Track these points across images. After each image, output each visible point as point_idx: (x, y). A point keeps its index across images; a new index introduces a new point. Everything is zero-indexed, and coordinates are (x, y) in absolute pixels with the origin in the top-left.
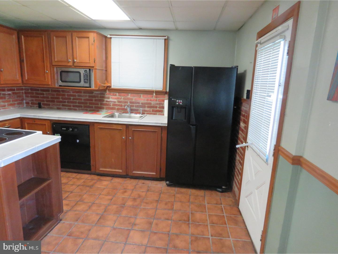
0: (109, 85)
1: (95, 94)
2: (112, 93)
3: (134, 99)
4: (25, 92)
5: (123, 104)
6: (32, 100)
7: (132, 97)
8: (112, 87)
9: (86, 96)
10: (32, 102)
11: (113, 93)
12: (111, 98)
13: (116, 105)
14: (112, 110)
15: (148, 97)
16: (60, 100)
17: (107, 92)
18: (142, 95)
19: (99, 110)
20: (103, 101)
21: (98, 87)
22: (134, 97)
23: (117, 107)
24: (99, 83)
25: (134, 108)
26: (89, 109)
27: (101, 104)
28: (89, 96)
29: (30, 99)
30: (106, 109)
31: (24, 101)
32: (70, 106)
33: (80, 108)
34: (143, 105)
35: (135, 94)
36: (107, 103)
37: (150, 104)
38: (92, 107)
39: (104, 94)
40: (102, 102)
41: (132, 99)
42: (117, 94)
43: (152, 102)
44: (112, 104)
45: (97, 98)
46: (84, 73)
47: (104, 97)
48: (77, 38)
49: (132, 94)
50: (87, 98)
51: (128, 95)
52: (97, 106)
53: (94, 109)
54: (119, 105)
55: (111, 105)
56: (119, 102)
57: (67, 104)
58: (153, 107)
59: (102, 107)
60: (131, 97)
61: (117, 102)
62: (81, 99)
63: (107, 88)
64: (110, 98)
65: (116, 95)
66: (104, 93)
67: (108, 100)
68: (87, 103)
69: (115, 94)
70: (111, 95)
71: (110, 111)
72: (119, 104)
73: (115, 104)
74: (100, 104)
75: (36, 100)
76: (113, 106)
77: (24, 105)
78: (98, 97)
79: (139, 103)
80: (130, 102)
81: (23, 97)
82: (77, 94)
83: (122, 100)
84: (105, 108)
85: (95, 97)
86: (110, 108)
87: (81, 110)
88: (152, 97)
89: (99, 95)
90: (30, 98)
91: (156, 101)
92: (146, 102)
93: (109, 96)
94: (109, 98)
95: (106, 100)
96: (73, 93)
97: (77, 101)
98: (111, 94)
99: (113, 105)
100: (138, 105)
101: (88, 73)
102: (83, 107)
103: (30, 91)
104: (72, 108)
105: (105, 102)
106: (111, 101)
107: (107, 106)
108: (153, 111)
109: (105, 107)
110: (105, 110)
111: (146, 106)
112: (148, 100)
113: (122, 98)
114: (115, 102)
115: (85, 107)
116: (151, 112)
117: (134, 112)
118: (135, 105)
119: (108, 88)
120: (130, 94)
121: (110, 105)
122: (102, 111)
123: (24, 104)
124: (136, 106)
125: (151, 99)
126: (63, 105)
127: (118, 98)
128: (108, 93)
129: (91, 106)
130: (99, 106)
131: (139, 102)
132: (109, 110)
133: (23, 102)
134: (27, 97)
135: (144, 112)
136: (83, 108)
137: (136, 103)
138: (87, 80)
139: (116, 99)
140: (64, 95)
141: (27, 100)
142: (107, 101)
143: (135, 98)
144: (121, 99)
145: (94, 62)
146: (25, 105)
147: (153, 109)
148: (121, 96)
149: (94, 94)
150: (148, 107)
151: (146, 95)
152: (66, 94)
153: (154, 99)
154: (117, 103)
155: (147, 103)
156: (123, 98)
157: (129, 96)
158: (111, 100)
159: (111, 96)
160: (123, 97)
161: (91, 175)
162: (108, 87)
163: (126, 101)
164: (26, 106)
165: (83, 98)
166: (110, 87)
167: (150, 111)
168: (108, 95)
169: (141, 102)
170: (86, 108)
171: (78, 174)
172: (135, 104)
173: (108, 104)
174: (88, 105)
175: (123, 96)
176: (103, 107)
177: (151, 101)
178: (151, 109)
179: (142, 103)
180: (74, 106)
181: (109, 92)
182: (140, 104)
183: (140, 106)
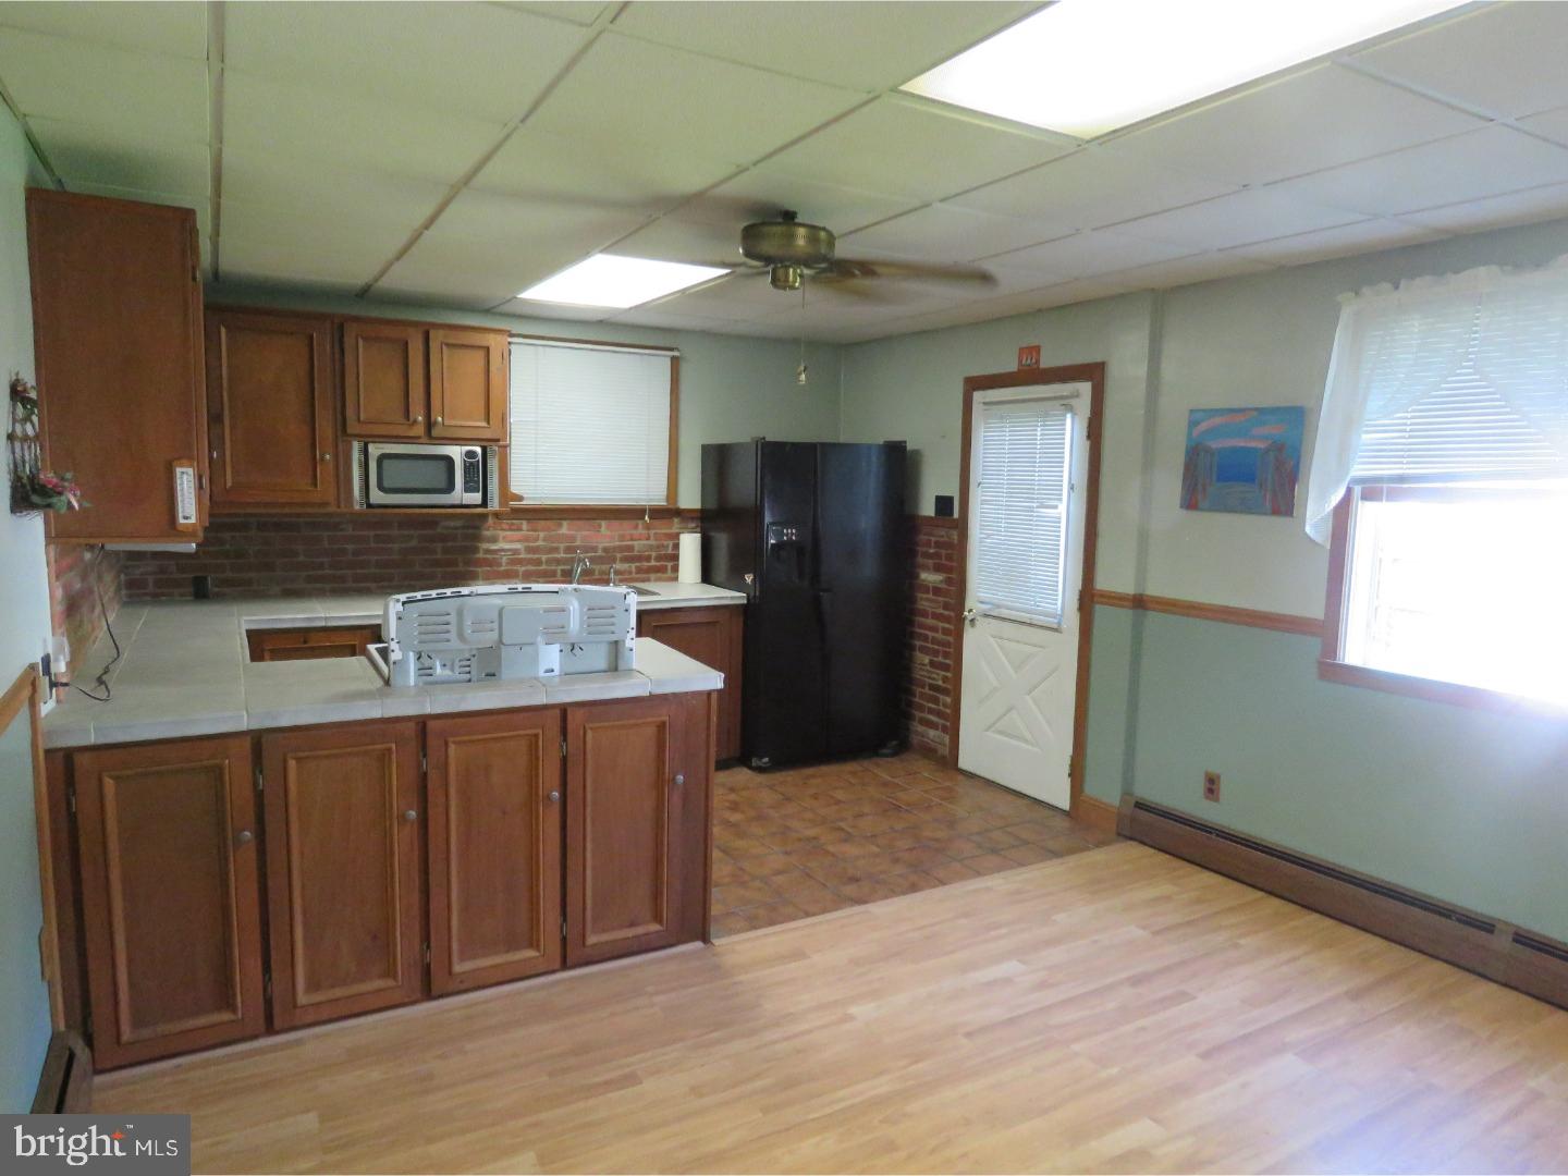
1: (447, 528)
2: (507, 523)
3: (578, 538)
5: (544, 557)
6: (161, 572)
7: (573, 532)
9: (409, 538)
10: (161, 576)
11: (509, 522)
12: (504, 538)
13: (520, 562)
15: (626, 527)
16: (296, 560)
17: (491, 519)
18: (603, 523)
20: (476, 550)
22: (581, 530)
23: (522, 569)
27: (468, 563)
28: (422, 539)
29: (146, 565)
30: (486, 578)
34: (608, 556)
35: (584, 521)
36: (490, 556)
37: (630, 548)
38: (432, 576)
39: (479, 527)
40: (471, 556)
41: (573, 538)
42: (525, 525)
43: (635, 543)
44: (504, 558)
45: (450, 544)
46: (465, 461)
47: (478, 538)
49: (575, 522)
50: (414, 543)
51: (560, 526)
52: (449, 569)
54: (531, 559)
55: (504, 564)
56: (529, 550)
57: (327, 571)
58: (639, 558)
59: (469, 570)
60: (568, 533)
61: (523, 551)
62: (390, 551)
64: (501, 538)
65: (520, 529)
66: (478, 524)
67: (494, 547)
68: (411, 564)
69: (518, 526)
70: (502, 530)
72: (530, 556)
73: (517, 558)
74: (461, 564)
76: (508, 567)
77: (122, 594)
78: (453, 538)
79: (594, 549)
80: (567, 550)
82: (372, 533)
83: (540, 543)
84: (480, 575)
85: (443, 538)
86: (498, 572)
88: (636, 527)
89: (460, 532)
90: (151, 562)
91: (648, 539)
92: (618, 543)
93: (495, 532)
94: (494, 540)
95: (485, 546)
97: (374, 558)
98: (504, 526)
99: (513, 562)
100: (594, 557)
101: (479, 460)
104: (351, 584)
105: (481, 555)
106: (503, 550)
107: (489, 569)
108: (639, 571)
109: (480, 570)
111: (619, 555)
112: (622, 538)
113: (538, 535)
114: (515, 552)
115: (403, 577)
116: (634, 575)
120: (565, 523)
121: (500, 565)
123: (121, 589)
125: (631, 535)
126: (310, 579)
127: (526, 539)
128: (494, 523)
129: (428, 570)
130: (461, 568)
131: (594, 544)
136: (396, 582)
137: (586, 549)
139: (518, 541)
140: (317, 540)
142: (488, 551)
143: (584, 533)
144: (537, 539)
146: (124, 592)
147: (638, 564)
148: (537, 531)
149: (439, 530)
150: (626, 560)
151: (616, 523)
153: (641, 534)
154: (523, 555)
155: (621, 549)
156: (545, 536)
157: (565, 529)
158: (501, 545)
159: (502, 534)
160: (542, 534)
163: (554, 545)
164: (130, 596)
165: (396, 546)
167: (630, 573)
168: (491, 530)
169: (601, 546)
170: (406, 583)
172: (581, 553)
173: (493, 559)
174: (417, 568)
175: (542, 531)
176: (473, 570)
177: (632, 540)
178: (633, 566)
179: (605, 550)
180: (357, 579)
181: (495, 520)
182: (600, 553)
183: (600, 557)
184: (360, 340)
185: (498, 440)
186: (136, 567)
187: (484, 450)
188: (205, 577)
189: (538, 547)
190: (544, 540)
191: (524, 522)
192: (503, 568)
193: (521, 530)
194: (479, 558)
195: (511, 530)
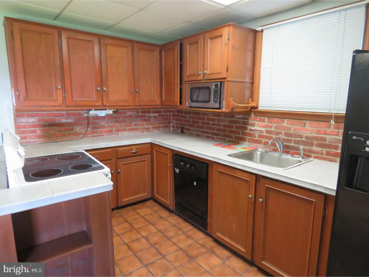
0: (254, 104)
1: (237, 118)
2: (259, 118)
3: (292, 129)
4: (172, 114)
5: (274, 137)
7: (289, 126)
8: (260, 108)
9: (226, 121)
10: (177, 125)
11: (260, 117)
12: (258, 124)
13: (263, 137)
14: (256, 144)
15: (322, 126)
16: (199, 125)
17: (253, 115)
18: (308, 122)
19: (241, 142)
20: (246, 129)
21: (230, 108)
22: (293, 125)
23: (264, 140)
24: (233, 102)
25: (292, 144)
26: (227, 139)
27: (243, 134)
28: (230, 122)
29: (175, 122)
30: (249, 142)
31: (171, 124)
32: (208, 133)
33: (218, 137)
34: (309, 142)
35: (295, 120)
36: (251, 132)
37: (325, 139)
38: (231, 137)
39: (248, 119)
40: (244, 131)
41: (289, 129)
42: (266, 119)
43: (328, 137)
44: (257, 134)
45: (238, 125)
46: (214, 89)
47: (247, 123)
48: (209, 40)
49: (290, 120)
50: (227, 123)
51: (283, 121)
52: (237, 135)
53: (233, 139)
54: (268, 136)
55: (257, 137)
56: (268, 132)
57: (205, 130)
58: (329, 146)
59: (243, 137)
60: (287, 125)
61: (265, 132)
62: (220, 125)
63: (250, 109)
64: (256, 125)
65: (264, 121)
66: (247, 117)
67: (253, 128)
68: (225, 131)
69: (263, 119)
70: (257, 121)
71: (253, 145)
72: (268, 135)
73: (262, 135)
74: (241, 134)
75: (180, 124)
76: (258, 139)
77: (170, 129)
78: (239, 122)
79: (301, 136)
80: (286, 134)
81: (171, 120)
82: (216, 118)
83: (273, 129)
84: (247, 140)
85: (235, 122)
86: (254, 140)
87: (219, 140)
88: (329, 126)
89: (242, 120)
90: (176, 121)
91: (337, 135)
92: (315, 135)
93: (254, 122)
94: (253, 125)
95: (249, 127)
96: (212, 116)
97: (216, 127)
98: (258, 119)
99: (260, 136)
100: (298, 140)
101: (218, 89)
102: (221, 136)
103: (176, 113)
104: (210, 135)
105: (248, 131)
106: (256, 130)
107: (251, 138)
108: (328, 153)
109: (247, 137)
110: (247, 143)
111: (315, 142)
112: (318, 132)
113: (272, 125)
114: (262, 132)
115: (224, 136)
116: (324, 156)
117: (292, 151)
118: (294, 140)
119: (252, 110)
120: (286, 120)
121: (255, 137)
122: (243, 143)
123: (170, 127)
124: (295, 142)
125: (325, 131)
127: (267, 126)
128: (254, 117)
129: (230, 134)
130: (241, 136)
131: (300, 134)
132: (252, 143)
133: (170, 126)
134: (174, 119)
135: (310, 154)
136: (221, 137)
137: (296, 136)
138: (218, 98)
139: (263, 127)
140: (203, 119)
141: (174, 123)
142: (250, 130)
143: (295, 127)
144: (271, 127)
145: (227, 71)
146: (172, 128)
147: (328, 150)
148: (272, 123)
149: (235, 119)
150: (319, 145)
151: (316, 124)
152: (206, 117)
153: (333, 132)
154: (265, 134)
155: (317, 139)
156: (275, 126)
157: (285, 123)
158: (256, 128)
159: (257, 123)
160: (274, 125)
161: (207, 236)
162: (252, 108)
163: (279, 131)
164: (173, 130)
165: (222, 124)
166: (256, 108)
167: (322, 154)
168: (252, 120)
169: (305, 135)
170: (224, 138)
171: (194, 229)
172: (293, 138)
173: (253, 133)
174: (227, 133)
175: (274, 123)
176: (245, 137)
177: (325, 134)
178: (325, 150)
179: (307, 138)
180: (212, 134)
181: (255, 116)
182: (304, 139)
183: (304, 141)
184: (188, 45)
185: (225, 78)
186: (173, 122)
187: (221, 82)
188: (183, 127)
189: (272, 131)
190: (275, 128)
191: (266, 118)
192: (256, 139)
193: (265, 122)
194: (247, 132)
195: (260, 121)
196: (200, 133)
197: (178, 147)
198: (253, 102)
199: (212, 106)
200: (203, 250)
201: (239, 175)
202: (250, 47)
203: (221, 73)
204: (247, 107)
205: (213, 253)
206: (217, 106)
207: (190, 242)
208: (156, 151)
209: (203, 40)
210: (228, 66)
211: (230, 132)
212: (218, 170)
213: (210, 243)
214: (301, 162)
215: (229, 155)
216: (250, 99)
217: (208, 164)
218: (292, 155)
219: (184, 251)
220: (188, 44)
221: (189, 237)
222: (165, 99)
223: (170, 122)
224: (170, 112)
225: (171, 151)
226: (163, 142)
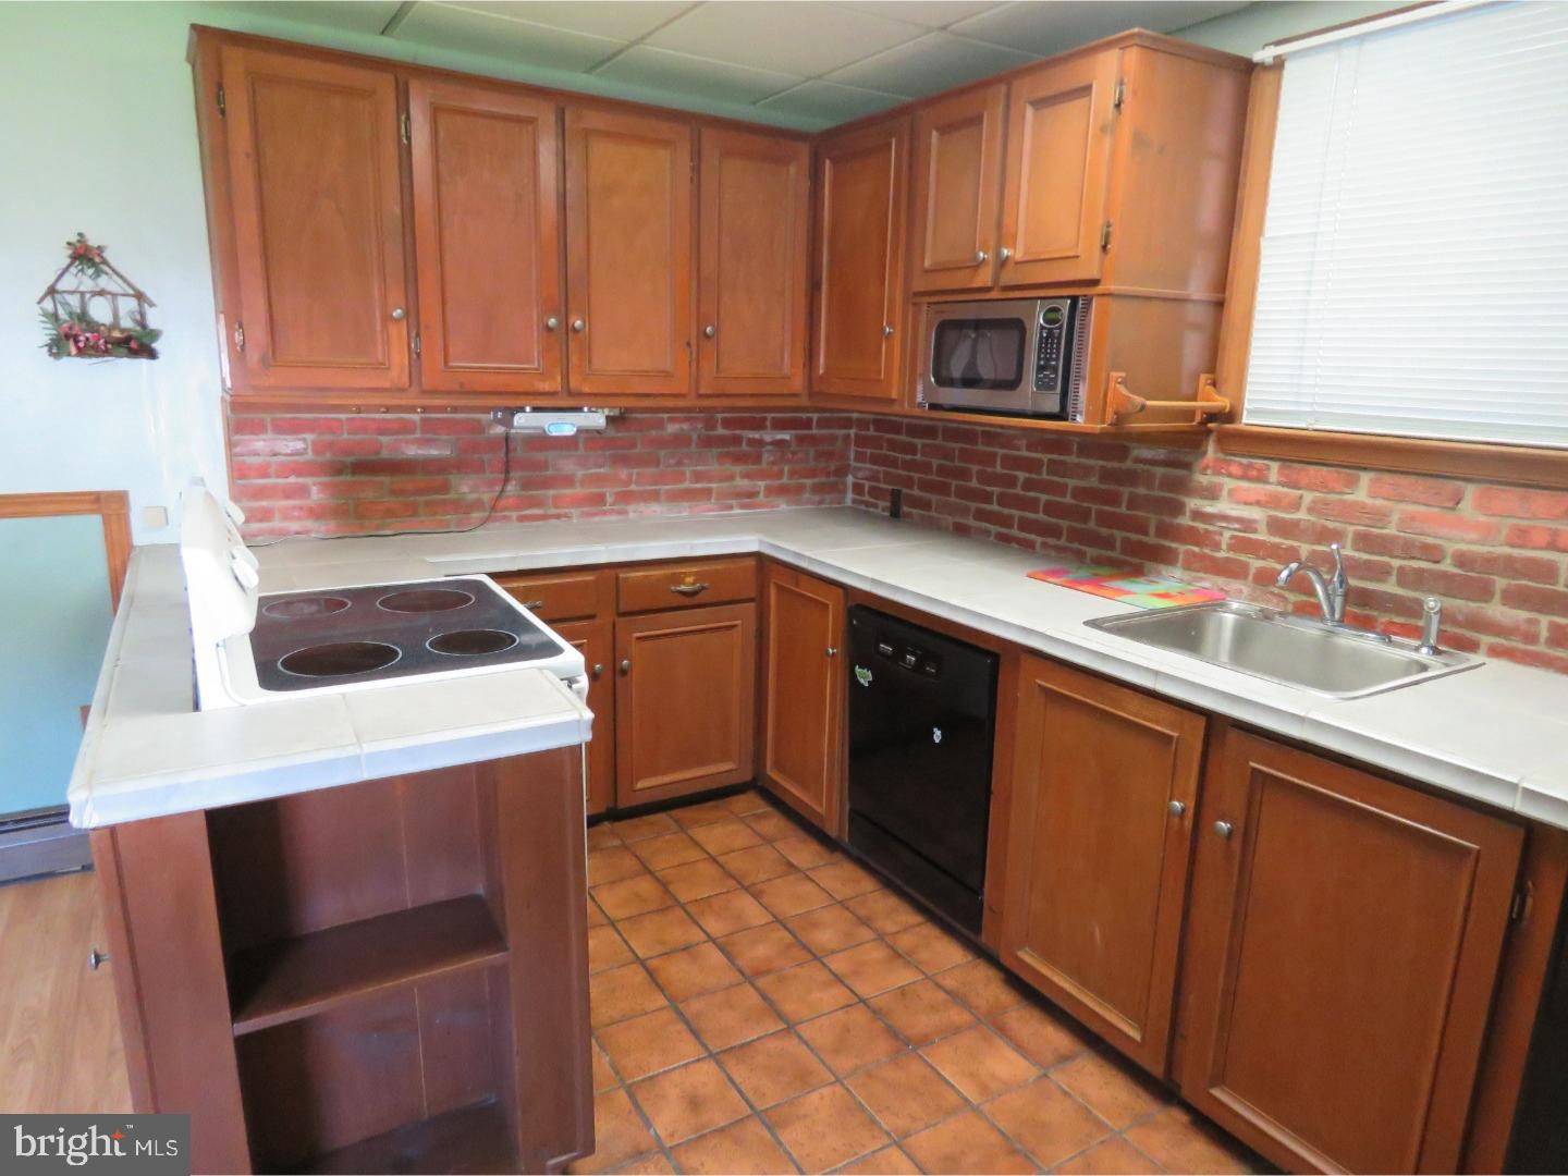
0: (1220, 402)
1: (1139, 460)
2: (1241, 464)
3: (1395, 517)
4: (856, 435)
5: (1305, 549)
6: (874, 478)
7: (1379, 502)
8: (1249, 420)
9: (1087, 471)
10: (873, 484)
11: (1245, 461)
12: (1232, 492)
13: (1254, 548)
14: (1221, 581)
16: (968, 484)
17: (1211, 451)
18: (1470, 490)
19: (1149, 565)
20: (1178, 508)
21: (1110, 416)
22: (1401, 499)
23: (1255, 564)
24: (1122, 389)
25: (1390, 587)
26: (1091, 551)
27: (1165, 531)
28: (1106, 475)
29: (866, 469)
30: (1188, 567)
31: (850, 479)
32: (1005, 521)
33: (1052, 541)
34: (1470, 578)
35: (1412, 479)
36: (1200, 526)
37: (1545, 570)
38: (1108, 543)
39: (1188, 466)
40: (1167, 519)
41: (1381, 517)
42: (1274, 470)
44: (1227, 534)
45: (1142, 491)
46: (1042, 328)
47: (1182, 486)
48: (1029, 111)
49: (1387, 477)
50: (1093, 482)
51: (1352, 483)
52: (1134, 537)
53: (1116, 554)
54: (1277, 547)
55: (1224, 546)
56: (1277, 526)
57: (995, 507)
58: (1565, 605)
59: (1163, 547)
60: (1369, 501)
61: (1262, 527)
62: (1060, 490)
63: (1203, 423)
64: (1225, 493)
65: (1261, 478)
66: (1188, 459)
67: (1209, 508)
68: (1084, 515)
69: (1259, 470)
70: (1230, 475)
71: (1206, 584)
72: (1276, 540)
73: (1250, 539)
74: (1152, 530)
75: (889, 478)
76: (1231, 555)
77: (844, 498)
78: (1148, 480)
79: (1432, 553)
80: (1364, 541)
81: (848, 459)
82: (1045, 457)
83: (1302, 515)
84: (1181, 557)
85: (1132, 478)
86: (1212, 559)
87: (1053, 553)
89: (1160, 471)
90: (868, 466)
92: (1506, 550)
93: (1216, 479)
94: (1212, 494)
95: (1193, 503)
96: (1029, 448)
97: (1044, 497)
98: (1234, 469)
99: (1240, 545)
100: (1420, 571)
101: (1060, 328)
102: (1064, 537)
103: (871, 432)
104: (1015, 532)
105: (1185, 521)
106: (1225, 518)
107: (1196, 549)
108: (1560, 637)
109: (1182, 548)
110: (1178, 572)
111: (1501, 583)
112: (1519, 537)
113: (1301, 497)
114: (1248, 525)
115: (1075, 535)
116: (1541, 648)
117: (1384, 618)
118: (1401, 569)
119: (1210, 425)
120: (1365, 478)
121: (1217, 546)
122: (1159, 573)
123: (844, 492)
124: (1404, 577)
125: (1555, 533)
126: (981, 515)
127: (1273, 502)
128: (1216, 460)
129: (1104, 531)
130: (1151, 539)
131: (1430, 540)
132: (1201, 575)
133: (845, 484)
134: (860, 457)
135: (1469, 634)
136: (1063, 542)
137: (1408, 550)
138: (1055, 369)
139: (1258, 503)
140: (989, 459)
141: (860, 474)
142: (1198, 515)
143: (1411, 508)
144: (1295, 505)
145: (1104, 247)
146: (850, 496)
147: (1561, 621)
148: (1299, 488)
149: (1128, 464)
150: (1519, 598)
151: (1509, 497)
152: (1001, 451)
154: (1262, 536)
155: (1509, 566)
156: (1314, 502)
157: (1364, 490)
158: (1222, 506)
159: (1229, 483)
160: (1308, 497)
161: (978, 961)
162: (1212, 416)
163: (1331, 525)
164: (854, 501)
165: (1072, 482)
166: (1231, 416)
167: (1531, 638)
168: (1209, 472)
169: (1451, 548)
170: (1075, 545)
172: (1396, 557)
173: (1207, 531)
174: (1092, 525)
175: (1310, 488)
176: (1170, 548)
179: (1462, 560)
180: (1025, 525)
181: (1220, 455)
182: (1447, 566)
183: (1444, 576)
184: (935, 134)
185: (1095, 282)
186: (859, 469)
187: (1075, 299)
188: (899, 491)
189: (1296, 523)
190: (1311, 510)
191: (1275, 466)
192: (1222, 554)
193: (1266, 482)
194: (1179, 526)
195: (1245, 477)
196: (971, 522)
197: (870, 575)
198: (1220, 393)
199: (1029, 407)
200: (958, 1016)
201: (1132, 710)
202: (1218, 140)
203: (1077, 257)
204: (1188, 414)
205: (1003, 1031)
206: (1052, 403)
207: (905, 977)
208: (780, 588)
209: (1001, 109)
210: (1109, 226)
211: (1106, 520)
212: (1039, 686)
213: (987, 987)
214: (1424, 668)
215: (1094, 624)
216: (1204, 378)
217: (995, 657)
218: (1386, 635)
219: (877, 1013)
220: (938, 129)
221: (900, 956)
222: (827, 367)
223: (842, 471)
224: (847, 423)
225: (840, 591)
226: (808, 554)
